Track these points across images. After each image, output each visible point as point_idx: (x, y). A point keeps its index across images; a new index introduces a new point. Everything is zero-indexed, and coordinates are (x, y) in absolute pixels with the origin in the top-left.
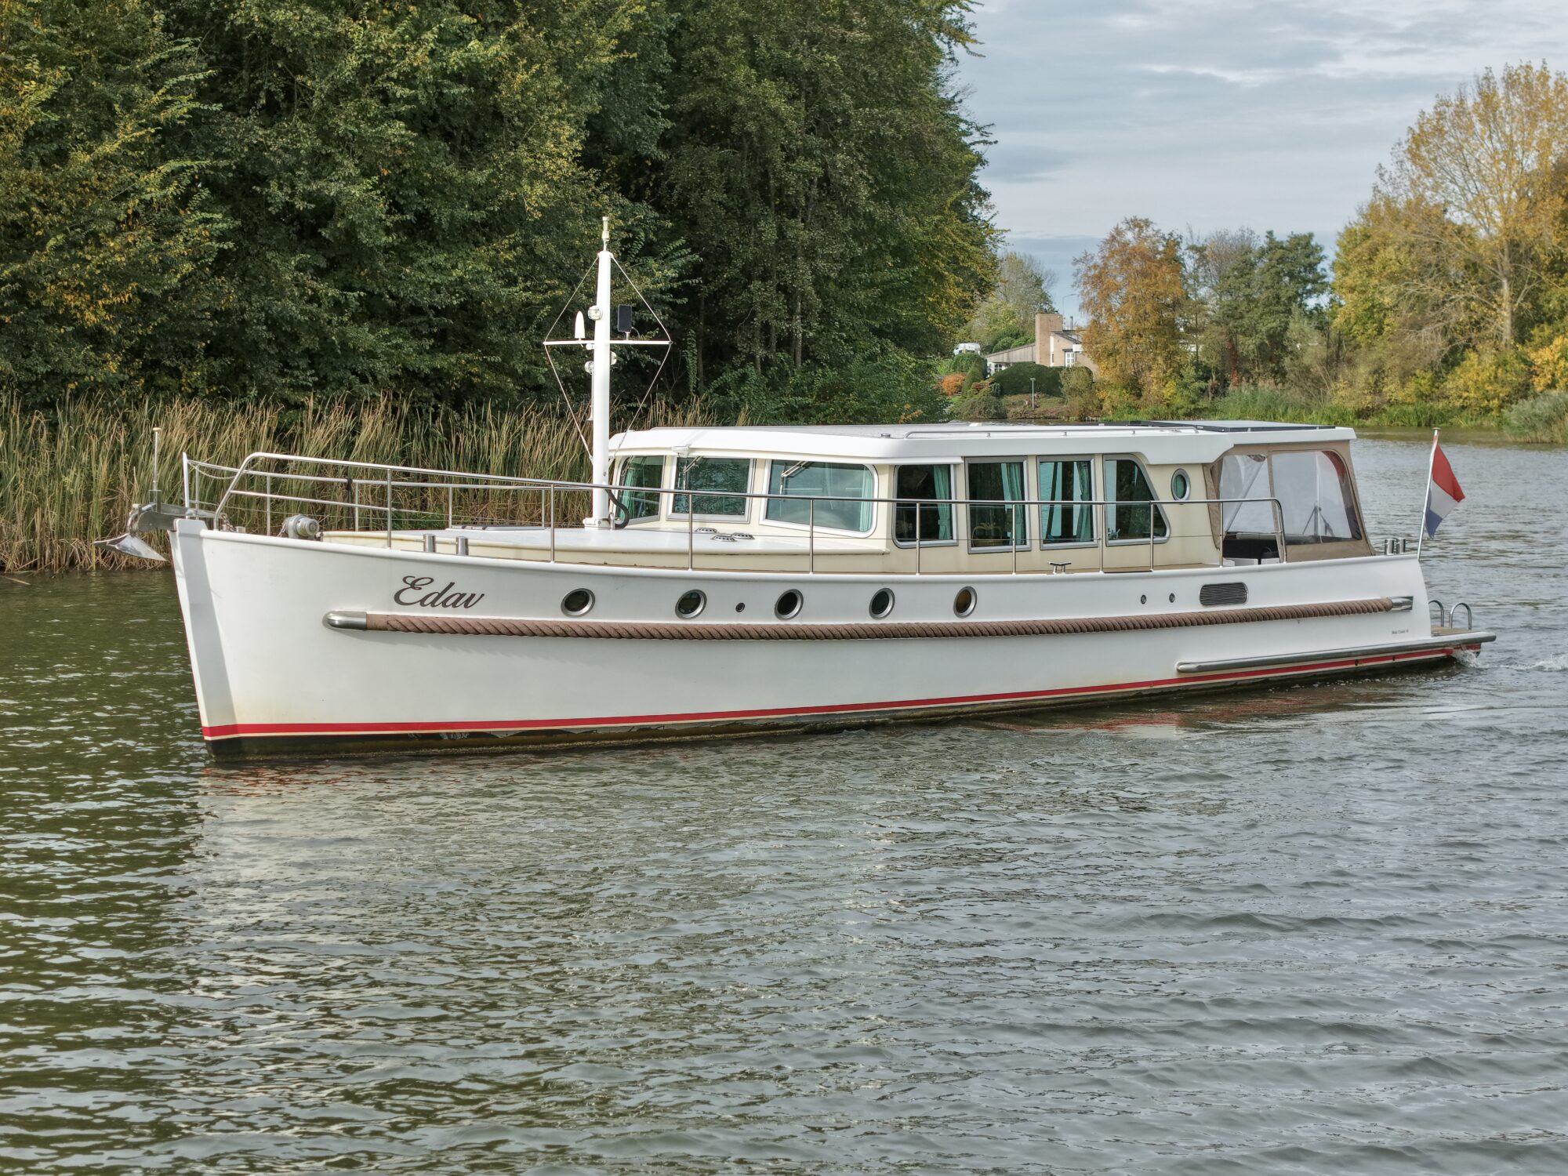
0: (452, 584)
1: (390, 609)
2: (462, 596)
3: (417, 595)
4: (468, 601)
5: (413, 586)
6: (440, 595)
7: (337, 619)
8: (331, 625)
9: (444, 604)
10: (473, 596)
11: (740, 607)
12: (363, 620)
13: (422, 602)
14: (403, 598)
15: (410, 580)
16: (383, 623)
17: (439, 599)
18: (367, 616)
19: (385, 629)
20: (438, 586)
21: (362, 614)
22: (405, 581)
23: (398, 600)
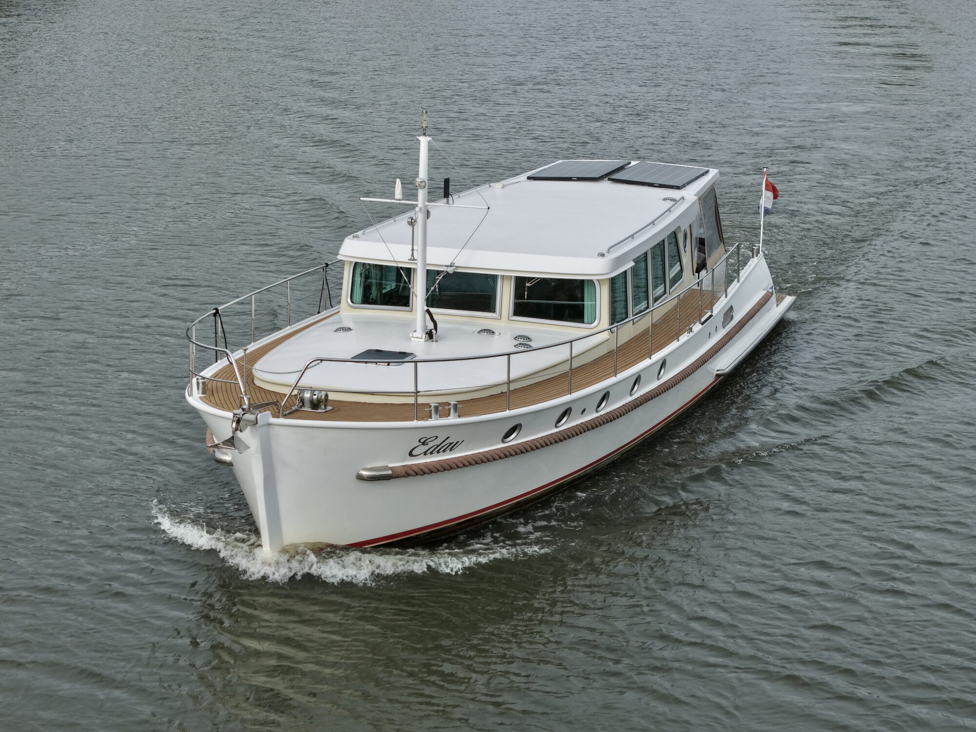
0: (448, 438)
1: (404, 460)
2: (451, 444)
3: (425, 448)
4: (452, 447)
5: (423, 444)
6: (438, 446)
7: (365, 473)
8: (360, 478)
9: (438, 452)
10: (458, 442)
12: (390, 472)
13: (425, 453)
14: (414, 453)
15: (422, 441)
16: (401, 472)
17: (438, 450)
18: (391, 468)
20: (438, 442)
21: (386, 468)
22: (420, 441)
23: (411, 454)
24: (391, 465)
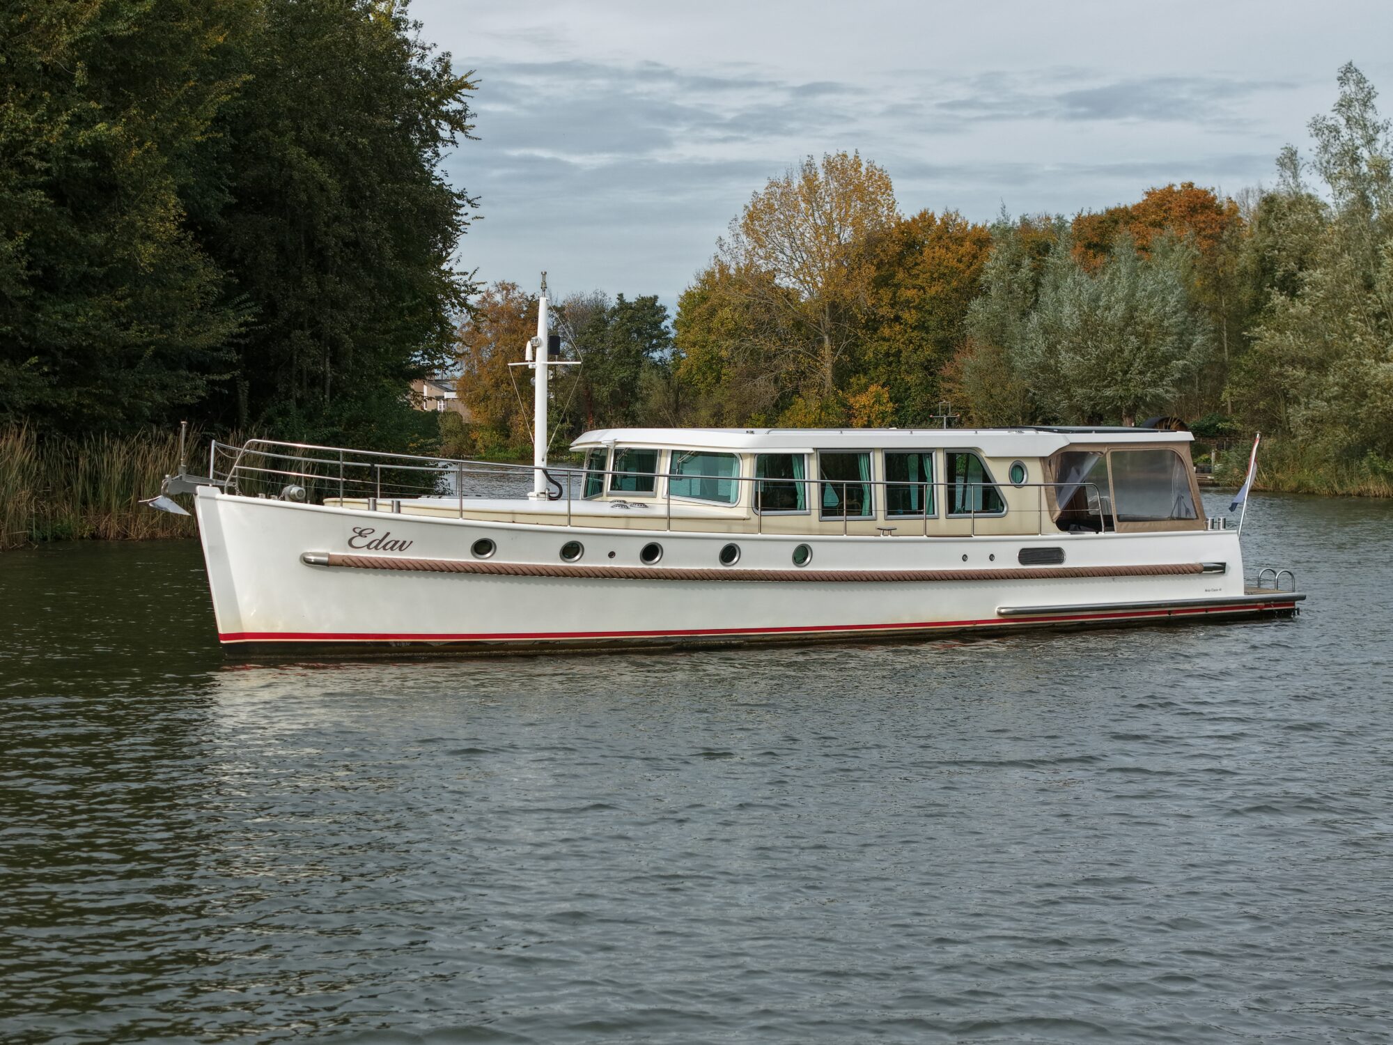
0: (388, 534)
1: (347, 551)
2: (397, 542)
3: (364, 541)
4: (400, 546)
5: (360, 534)
6: (381, 541)
7: (311, 558)
8: (305, 561)
9: (384, 548)
10: (404, 542)
11: (612, 555)
12: (326, 559)
13: (368, 546)
14: (354, 543)
15: (358, 531)
16: (340, 561)
17: (379, 544)
18: (329, 556)
19: (341, 565)
20: (378, 535)
22: (354, 530)
23: (351, 545)
24: (330, 553)
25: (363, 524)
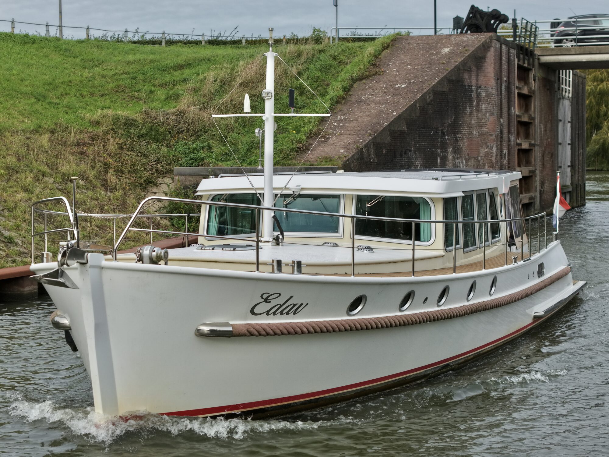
0: (292, 297)
2: (295, 305)
3: (267, 306)
5: (266, 300)
6: (281, 306)
7: (206, 329)
8: (200, 334)
9: (281, 312)
10: (302, 304)
11: (426, 300)
12: (230, 329)
13: (268, 313)
14: (256, 311)
15: (264, 296)
16: (244, 331)
18: (232, 325)
19: (245, 335)
21: (227, 325)
22: (262, 297)
23: (252, 312)
24: (231, 323)
25: (271, 289)
